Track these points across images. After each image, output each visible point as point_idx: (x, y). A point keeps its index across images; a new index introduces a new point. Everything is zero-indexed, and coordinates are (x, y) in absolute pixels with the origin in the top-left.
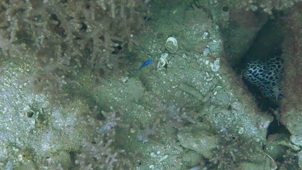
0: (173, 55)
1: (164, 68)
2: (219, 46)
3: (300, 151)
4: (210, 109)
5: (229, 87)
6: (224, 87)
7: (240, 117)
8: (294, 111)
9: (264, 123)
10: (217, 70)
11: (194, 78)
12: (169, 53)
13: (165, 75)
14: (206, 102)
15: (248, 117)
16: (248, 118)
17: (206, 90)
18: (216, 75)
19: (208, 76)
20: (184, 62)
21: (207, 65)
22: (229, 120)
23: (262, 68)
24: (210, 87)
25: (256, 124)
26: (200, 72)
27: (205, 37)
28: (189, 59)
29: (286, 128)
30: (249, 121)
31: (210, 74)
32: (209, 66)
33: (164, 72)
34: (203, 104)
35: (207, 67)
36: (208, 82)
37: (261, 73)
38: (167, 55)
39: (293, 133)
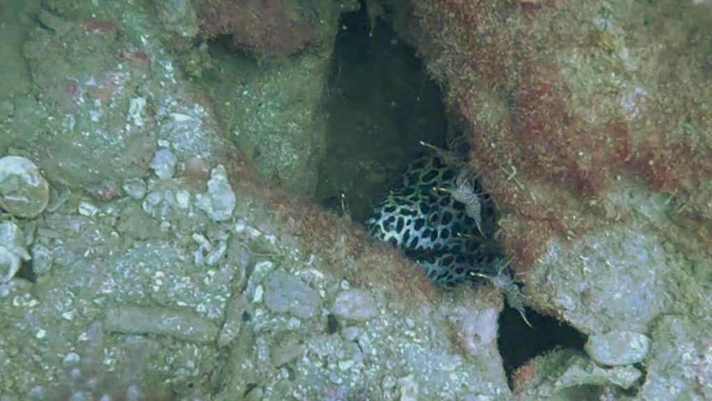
0: (40, 221)
1: (23, 283)
2: (202, 129)
3: (641, 381)
4: (257, 356)
5: (298, 254)
6: (279, 262)
7: (381, 342)
8: (559, 248)
9: (476, 327)
10: (230, 212)
11: (159, 274)
12: (19, 219)
13: (36, 306)
14: (236, 338)
15: (413, 329)
16: (413, 334)
17: (218, 297)
18: (234, 228)
19: (206, 245)
20: (93, 232)
21: (188, 211)
22: (349, 371)
23: (420, 212)
24: (232, 281)
25: (448, 343)
26: (172, 243)
27: (138, 115)
28: (111, 215)
29: (559, 318)
30: (422, 345)
31: (210, 234)
32: (194, 211)
33: (28, 296)
34: (226, 353)
35: (191, 214)
36: (217, 266)
37: (423, 229)
38: (15, 227)
39: (592, 328)
